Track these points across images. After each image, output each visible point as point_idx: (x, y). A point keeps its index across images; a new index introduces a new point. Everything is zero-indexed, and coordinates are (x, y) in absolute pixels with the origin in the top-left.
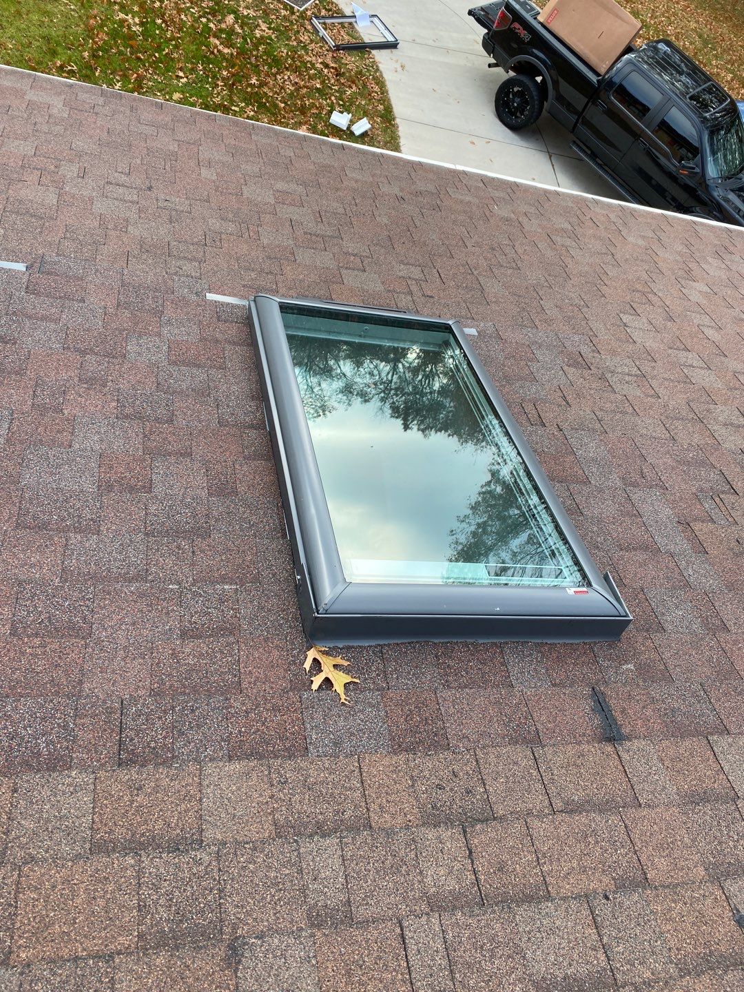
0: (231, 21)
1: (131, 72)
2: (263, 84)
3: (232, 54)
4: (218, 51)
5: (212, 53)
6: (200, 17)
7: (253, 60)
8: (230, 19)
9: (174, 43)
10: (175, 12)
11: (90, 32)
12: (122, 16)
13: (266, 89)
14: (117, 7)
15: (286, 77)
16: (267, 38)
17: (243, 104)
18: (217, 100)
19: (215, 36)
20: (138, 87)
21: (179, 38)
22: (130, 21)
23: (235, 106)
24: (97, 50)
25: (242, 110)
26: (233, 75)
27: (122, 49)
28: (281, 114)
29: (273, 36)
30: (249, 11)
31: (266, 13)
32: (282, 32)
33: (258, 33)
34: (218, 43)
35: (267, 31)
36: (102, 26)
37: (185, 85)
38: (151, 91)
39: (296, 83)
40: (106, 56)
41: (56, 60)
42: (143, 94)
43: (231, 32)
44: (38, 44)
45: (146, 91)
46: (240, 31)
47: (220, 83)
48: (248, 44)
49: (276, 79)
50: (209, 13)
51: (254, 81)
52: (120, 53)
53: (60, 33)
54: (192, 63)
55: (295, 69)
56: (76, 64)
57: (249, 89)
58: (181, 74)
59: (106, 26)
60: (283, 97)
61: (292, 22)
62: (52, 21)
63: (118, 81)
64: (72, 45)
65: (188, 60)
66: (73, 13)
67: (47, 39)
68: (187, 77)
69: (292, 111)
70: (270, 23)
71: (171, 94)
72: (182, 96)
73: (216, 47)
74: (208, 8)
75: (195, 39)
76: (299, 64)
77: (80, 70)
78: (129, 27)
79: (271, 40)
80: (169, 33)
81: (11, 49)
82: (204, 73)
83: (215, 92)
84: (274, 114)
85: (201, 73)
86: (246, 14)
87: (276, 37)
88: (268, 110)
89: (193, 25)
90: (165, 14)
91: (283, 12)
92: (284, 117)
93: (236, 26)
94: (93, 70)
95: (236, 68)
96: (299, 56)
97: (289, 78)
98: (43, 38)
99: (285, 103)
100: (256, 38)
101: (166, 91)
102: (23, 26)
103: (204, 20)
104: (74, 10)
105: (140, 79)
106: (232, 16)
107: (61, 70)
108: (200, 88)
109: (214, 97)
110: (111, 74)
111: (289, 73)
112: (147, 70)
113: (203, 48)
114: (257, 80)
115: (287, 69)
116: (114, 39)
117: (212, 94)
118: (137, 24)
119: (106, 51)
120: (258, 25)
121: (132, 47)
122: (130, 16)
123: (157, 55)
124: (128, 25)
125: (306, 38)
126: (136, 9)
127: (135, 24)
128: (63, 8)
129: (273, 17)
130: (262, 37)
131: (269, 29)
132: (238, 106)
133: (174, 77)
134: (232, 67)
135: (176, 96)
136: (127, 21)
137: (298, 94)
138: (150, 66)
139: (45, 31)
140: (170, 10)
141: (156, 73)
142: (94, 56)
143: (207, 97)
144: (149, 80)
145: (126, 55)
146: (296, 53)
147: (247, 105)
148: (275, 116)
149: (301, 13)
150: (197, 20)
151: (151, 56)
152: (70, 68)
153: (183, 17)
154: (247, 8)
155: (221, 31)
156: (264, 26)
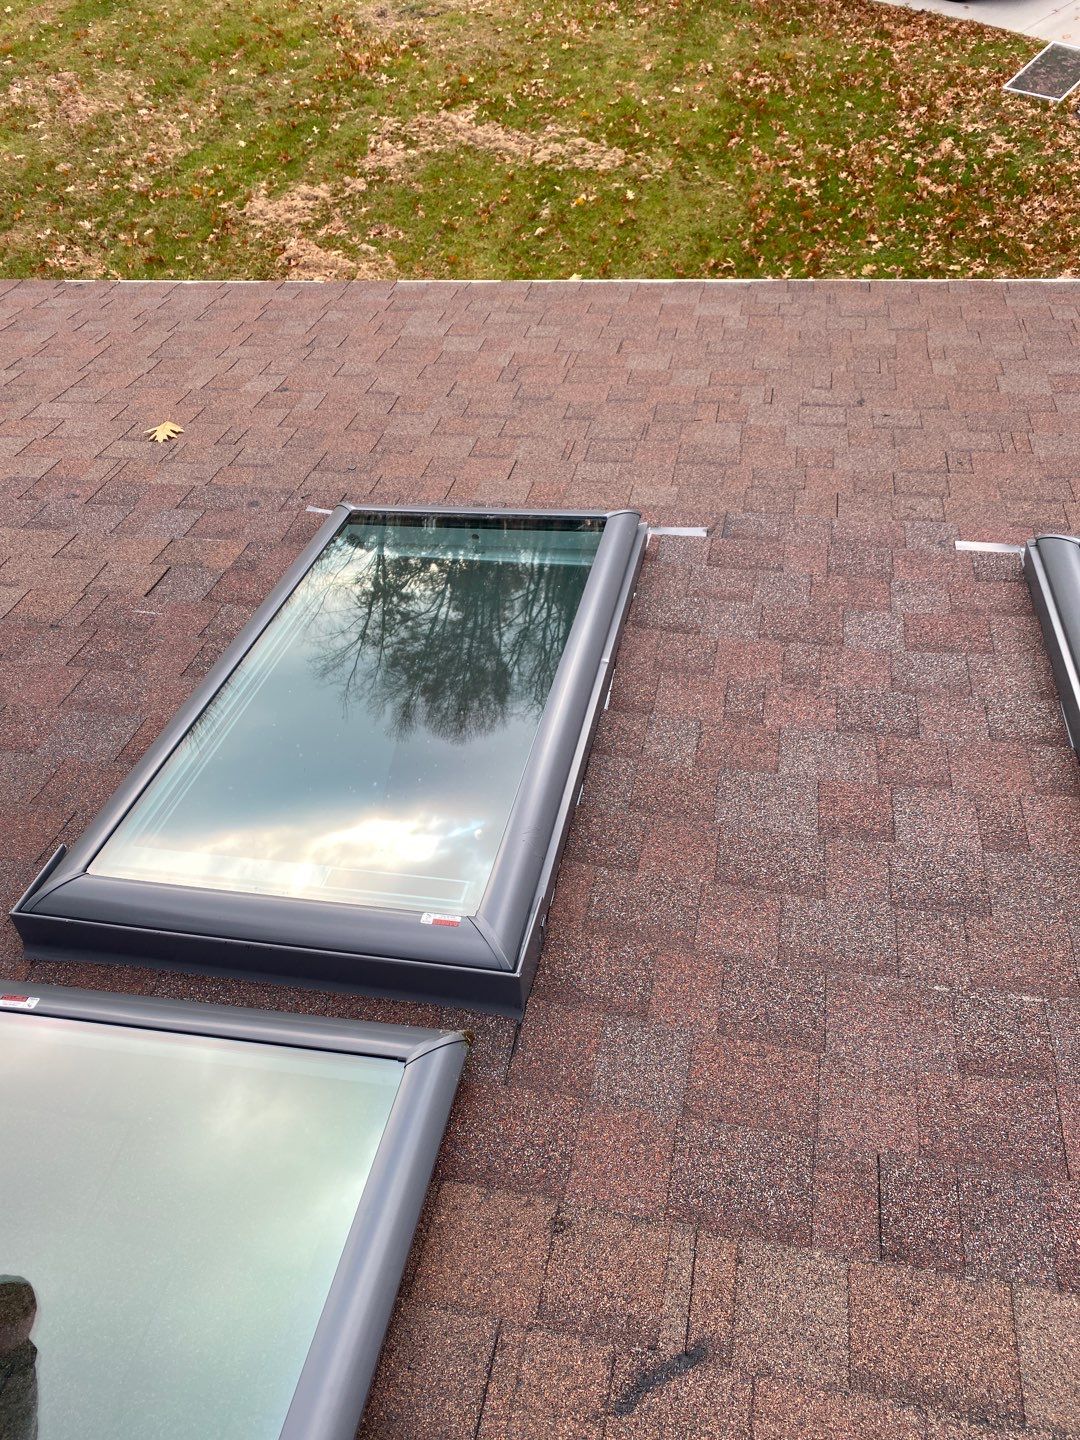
0: (949, 147)
1: (804, 252)
2: (996, 224)
3: (950, 192)
4: (930, 193)
5: (921, 198)
6: (903, 153)
7: (983, 193)
8: (947, 144)
9: (864, 198)
10: (866, 156)
11: (752, 213)
12: (793, 181)
13: (1003, 230)
14: (786, 172)
15: (1036, 205)
16: (1005, 156)
17: (968, 258)
18: (927, 262)
19: (925, 173)
20: (815, 270)
21: (871, 190)
22: (805, 185)
23: (954, 264)
24: (760, 234)
25: (966, 267)
26: (952, 221)
27: (793, 224)
28: (1027, 260)
29: (1015, 151)
30: (976, 125)
31: (1003, 121)
32: (1029, 142)
33: (990, 153)
34: (927, 181)
35: (1004, 145)
36: (766, 202)
37: (879, 251)
38: (832, 271)
39: (1053, 209)
40: (772, 238)
41: (708, 259)
42: (821, 276)
43: (950, 159)
44: (688, 244)
45: (825, 272)
46: (962, 157)
47: (931, 237)
48: (974, 172)
49: (1020, 211)
50: (915, 145)
51: (984, 222)
52: (791, 230)
53: (716, 223)
54: (891, 219)
55: (1052, 190)
56: (733, 258)
57: (977, 235)
58: (874, 238)
59: (772, 200)
60: (1032, 235)
61: (1045, 122)
62: (704, 212)
63: (787, 268)
64: (729, 234)
65: (883, 216)
66: (730, 195)
67: (698, 235)
68: (882, 240)
69: (1046, 252)
70: (1010, 133)
71: (859, 268)
72: (875, 268)
73: (925, 188)
74: (914, 137)
75: (894, 185)
76: (1058, 180)
77: (738, 265)
78: (803, 193)
79: (1011, 155)
80: (858, 187)
81: (656, 258)
82: (907, 229)
83: (924, 251)
84: (1015, 263)
85: (903, 229)
86: (970, 130)
87: (1019, 151)
88: (1007, 258)
89: (891, 168)
90: (851, 163)
91: (1031, 112)
92: (1034, 264)
93: (956, 151)
94: (754, 260)
95: (956, 210)
96: (1058, 169)
97: (1041, 204)
98: (694, 235)
99: (1036, 243)
100: (987, 160)
101: (852, 266)
102: (671, 227)
103: (907, 156)
104: (732, 191)
105: (817, 258)
106: (950, 139)
107: (714, 270)
108: (901, 250)
109: (923, 259)
110: (778, 260)
111: (1040, 198)
112: (826, 244)
113: (907, 194)
114: (989, 220)
115: (1037, 192)
116: (783, 214)
117: (920, 254)
118: (814, 187)
119: (770, 232)
120: (991, 141)
121: (806, 218)
122: (804, 178)
123: (840, 220)
124: (801, 192)
125: (1069, 138)
126: (812, 167)
127: (811, 187)
128: (718, 193)
129: (1015, 122)
130: (996, 157)
131: (1008, 142)
132: (959, 263)
133: (864, 244)
134: (950, 211)
135: (867, 269)
136: (799, 185)
137: (1056, 226)
138: (831, 237)
139: (695, 226)
140: (859, 156)
141: (838, 246)
142: (757, 242)
143: (912, 260)
144: (829, 257)
145: (798, 230)
146: (1052, 165)
147: (973, 258)
148: (1019, 263)
149: (1061, 105)
150: (897, 159)
151: (831, 223)
152: (725, 265)
153: (877, 160)
154: (974, 121)
155: (933, 164)
156: (999, 141)
